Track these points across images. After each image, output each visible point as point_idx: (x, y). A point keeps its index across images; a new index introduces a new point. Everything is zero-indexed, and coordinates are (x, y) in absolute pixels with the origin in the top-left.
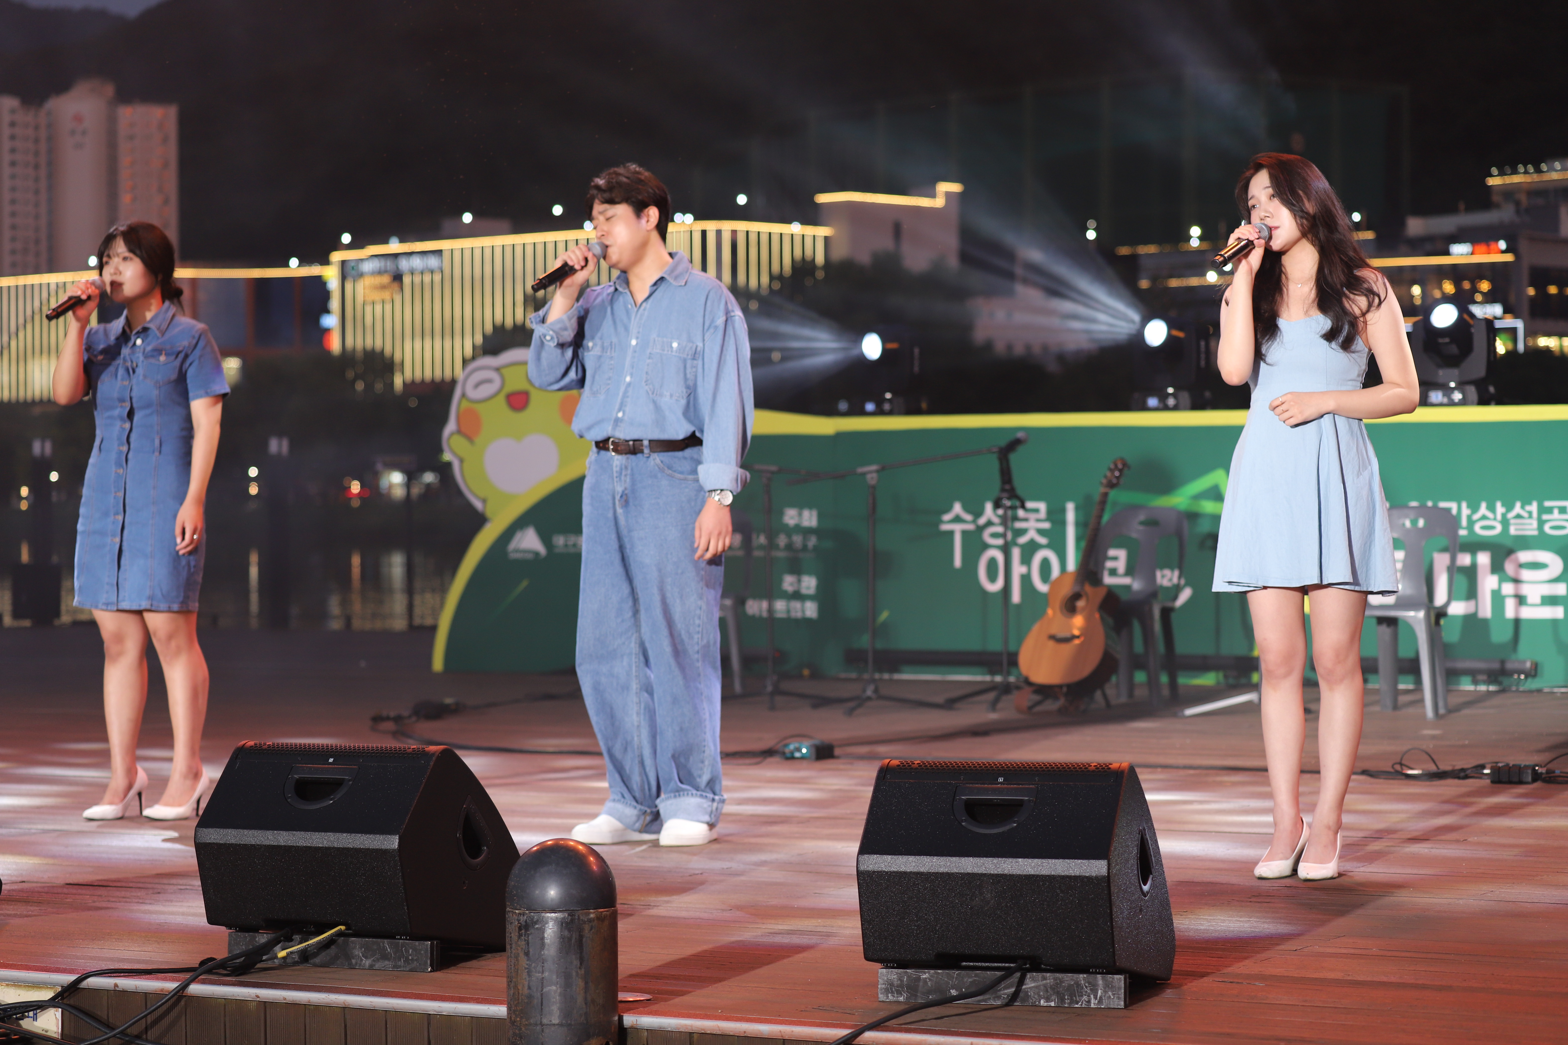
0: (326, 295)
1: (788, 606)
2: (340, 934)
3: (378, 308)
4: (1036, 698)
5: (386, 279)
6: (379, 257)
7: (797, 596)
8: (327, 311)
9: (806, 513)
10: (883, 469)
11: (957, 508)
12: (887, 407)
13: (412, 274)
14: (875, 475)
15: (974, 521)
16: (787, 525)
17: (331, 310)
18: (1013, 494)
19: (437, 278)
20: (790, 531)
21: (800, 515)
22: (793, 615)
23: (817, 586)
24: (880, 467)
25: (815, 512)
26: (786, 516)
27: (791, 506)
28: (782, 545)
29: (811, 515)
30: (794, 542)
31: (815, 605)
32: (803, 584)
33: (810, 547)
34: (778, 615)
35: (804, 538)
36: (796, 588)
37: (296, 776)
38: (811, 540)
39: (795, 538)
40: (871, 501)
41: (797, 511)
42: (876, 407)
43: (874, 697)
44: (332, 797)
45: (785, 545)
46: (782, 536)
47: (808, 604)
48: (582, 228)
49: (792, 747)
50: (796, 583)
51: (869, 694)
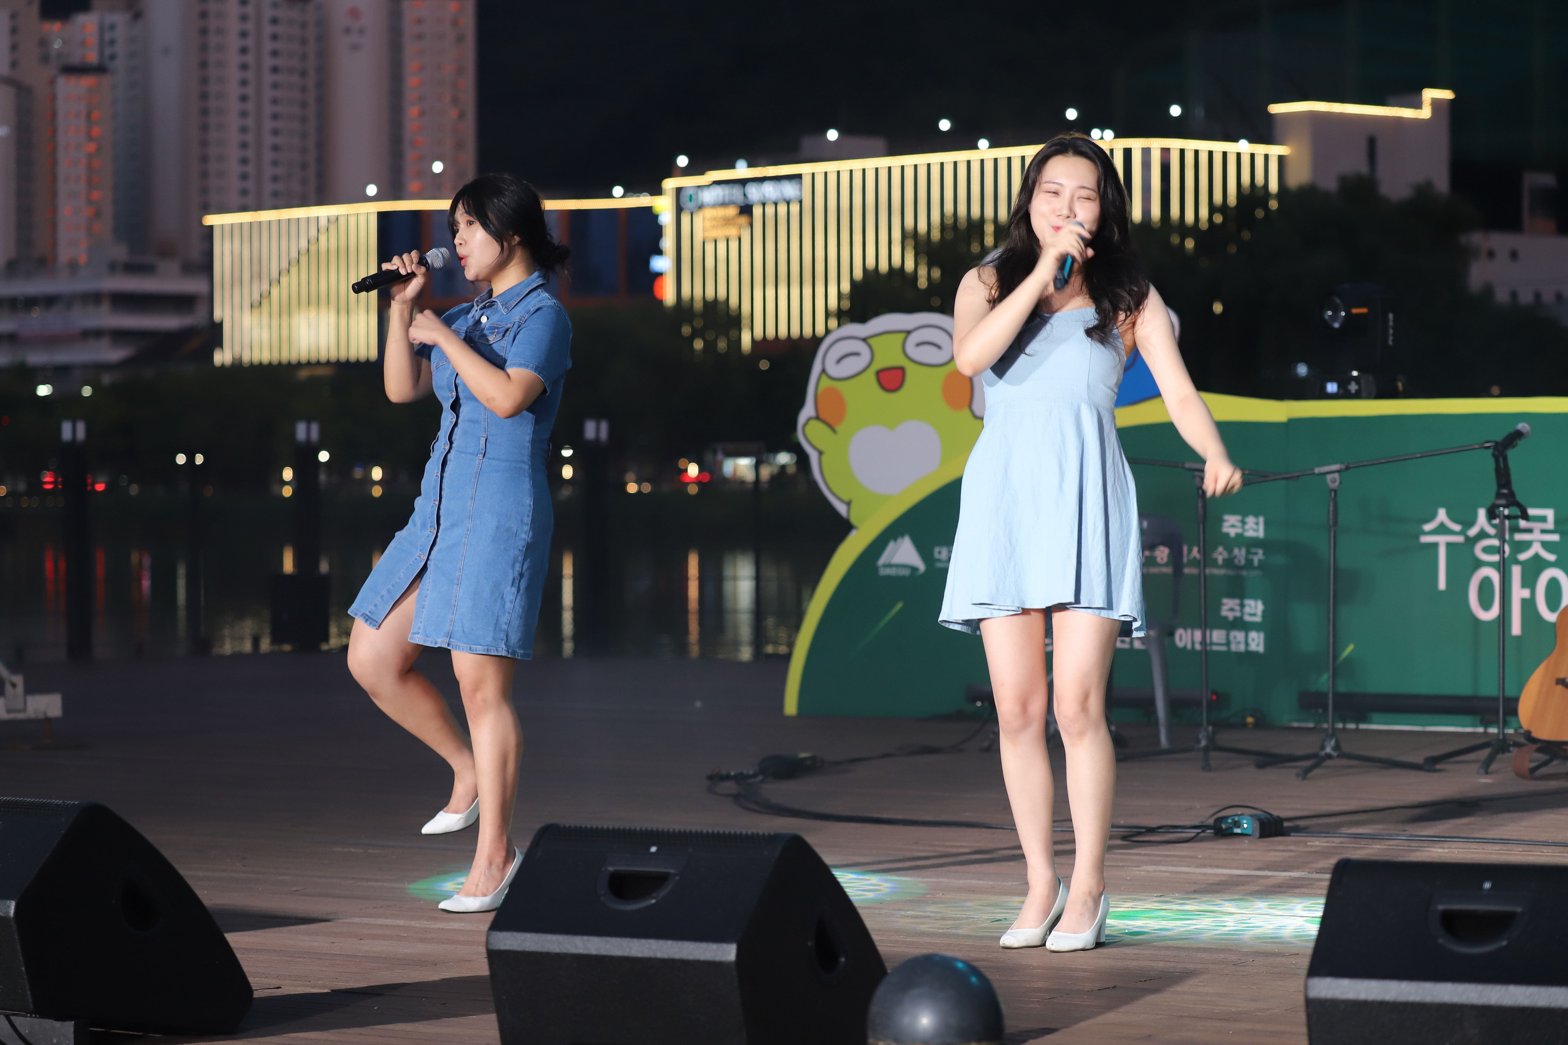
0: (657, 231)
1: (1228, 635)
3: (722, 247)
4: (1543, 757)
5: (732, 211)
6: (723, 186)
7: (1239, 624)
8: (660, 252)
9: (1251, 520)
10: (1347, 468)
11: (1442, 515)
12: (1353, 387)
13: (764, 205)
14: (1336, 475)
15: (1462, 533)
16: (1227, 534)
17: (663, 250)
18: (1512, 500)
19: (795, 208)
20: (1229, 543)
21: (1243, 523)
22: (1233, 648)
23: (1264, 613)
24: (1343, 467)
25: (1261, 520)
26: (1226, 524)
27: (1233, 512)
28: (1220, 561)
29: (1257, 524)
30: (1236, 556)
31: (1262, 635)
32: (1247, 610)
33: (1256, 563)
34: (1215, 648)
35: (1248, 552)
36: (1238, 614)
37: (611, 869)
38: (1256, 554)
39: (1236, 551)
40: (1331, 508)
41: (1239, 518)
42: (1339, 387)
43: (1334, 754)
44: (654, 895)
45: (1224, 560)
46: (1220, 549)
47: (1253, 635)
48: (975, 147)
49: (1230, 821)
50: (1238, 608)
51: (1328, 750)
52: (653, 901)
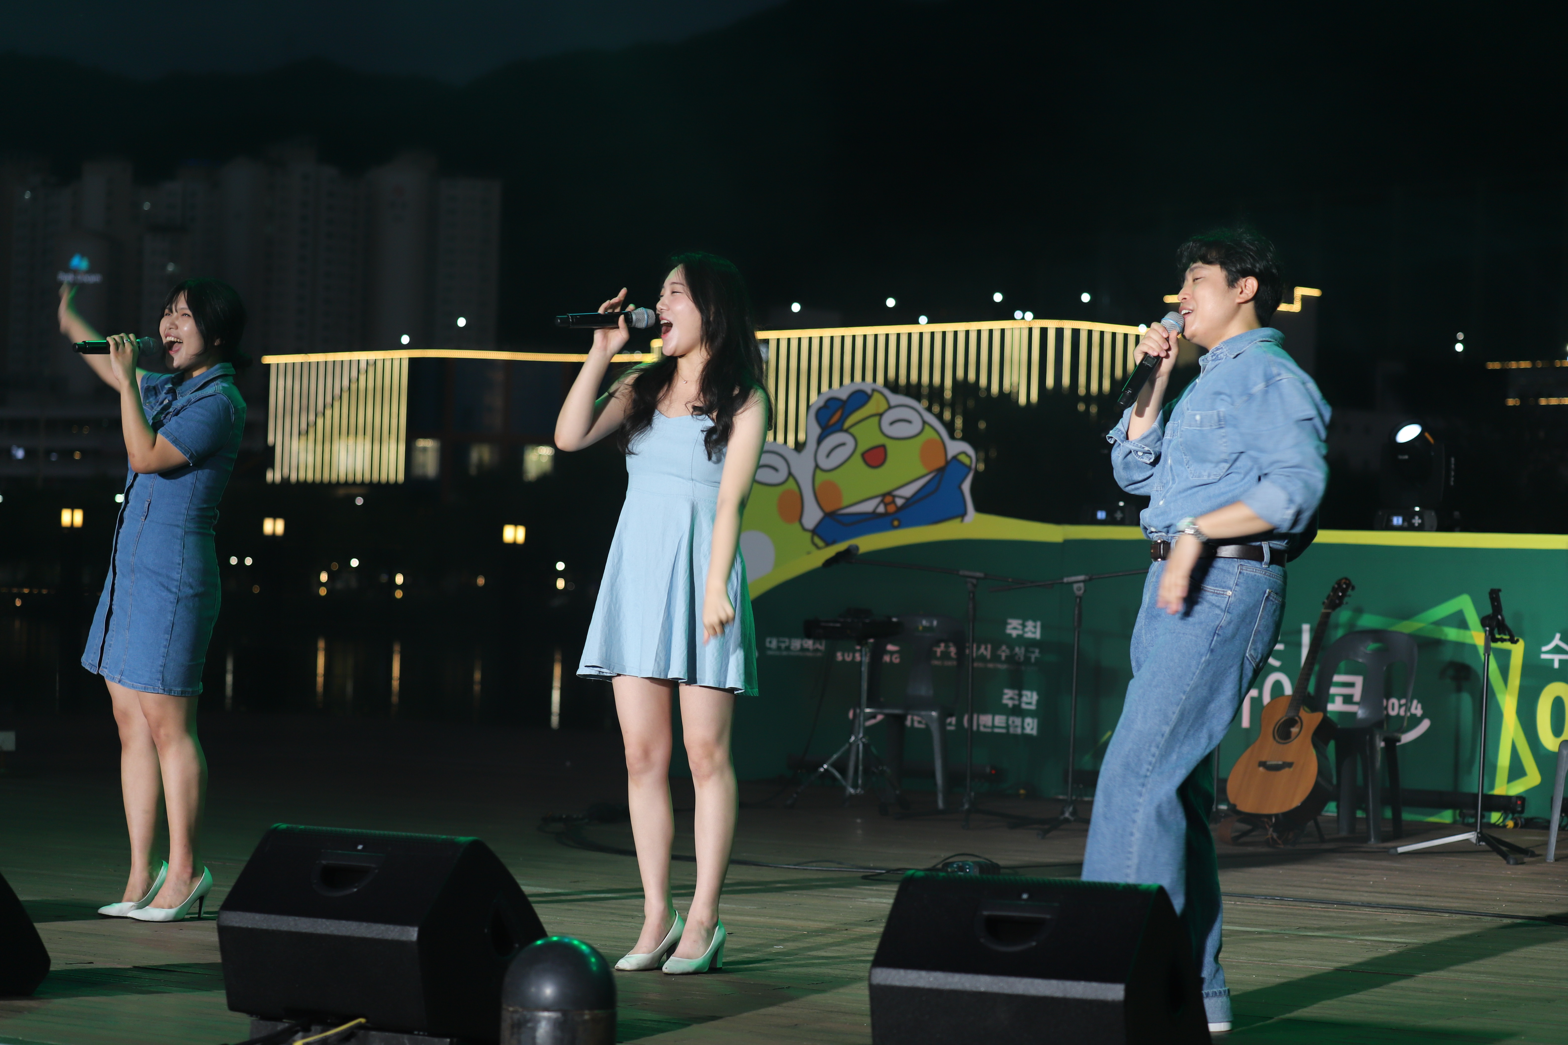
1: (1007, 720)
2: (360, 1026)
4: (1246, 827)
7: (1017, 711)
9: (1030, 624)
10: (1090, 579)
12: (1119, 515)
14: (1082, 585)
16: (1010, 635)
20: (1011, 642)
21: (1024, 626)
22: (1012, 731)
23: (1038, 702)
24: (1087, 578)
25: (1039, 624)
26: (1009, 627)
27: (1015, 617)
28: (1003, 658)
29: (1035, 627)
30: (1016, 654)
31: (1036, 721)
32: (1024, 699)
33: (1033, 660)
34: (997, 730)
35: (1027, 651)
36: (1016, 702)
37: (324, 862)
38: (1033, 652)
39: (1017, 649)
40: (1076, 612)
41: (1020, 622)
42: (1107, 515)
43: (1072, 818)
44: (357, 885)
45: (1007, 657)
46: (1004, 647)
47: (1028, 720)
48: (917, 323)
49: (955, 866)
50: (1016, 697)
51: (1067, 815)
52: (355, 890)
